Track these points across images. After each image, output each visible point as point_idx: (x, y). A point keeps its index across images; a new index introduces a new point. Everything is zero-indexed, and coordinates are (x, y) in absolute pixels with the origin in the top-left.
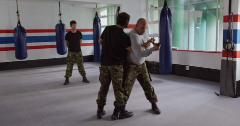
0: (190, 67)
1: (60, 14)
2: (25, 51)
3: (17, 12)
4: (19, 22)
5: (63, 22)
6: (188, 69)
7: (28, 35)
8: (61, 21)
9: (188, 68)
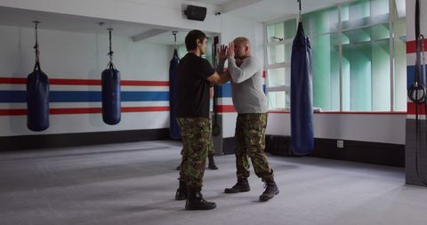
0: (346, 142)
1: (111, 53)
2: (46, 116)
3: (36, 47)
4: (37, 64)
5: (116, 67)
6: (342, 146)
7: (53, 88)
8: (111, 65)
9: (340, 145)
